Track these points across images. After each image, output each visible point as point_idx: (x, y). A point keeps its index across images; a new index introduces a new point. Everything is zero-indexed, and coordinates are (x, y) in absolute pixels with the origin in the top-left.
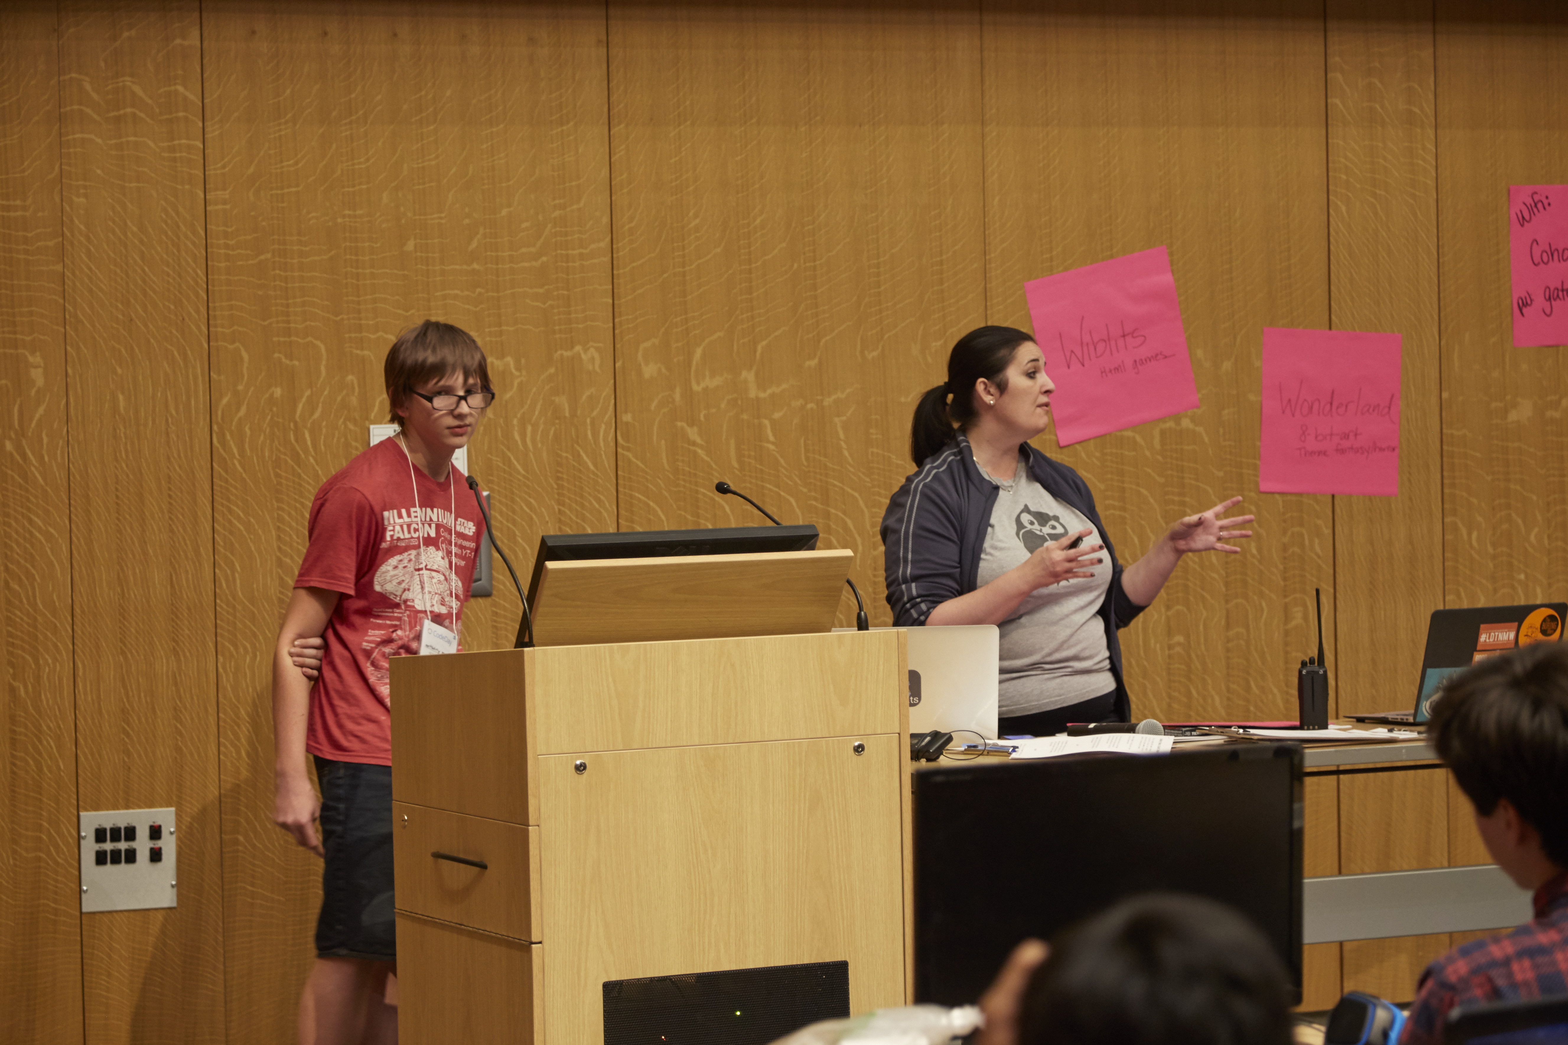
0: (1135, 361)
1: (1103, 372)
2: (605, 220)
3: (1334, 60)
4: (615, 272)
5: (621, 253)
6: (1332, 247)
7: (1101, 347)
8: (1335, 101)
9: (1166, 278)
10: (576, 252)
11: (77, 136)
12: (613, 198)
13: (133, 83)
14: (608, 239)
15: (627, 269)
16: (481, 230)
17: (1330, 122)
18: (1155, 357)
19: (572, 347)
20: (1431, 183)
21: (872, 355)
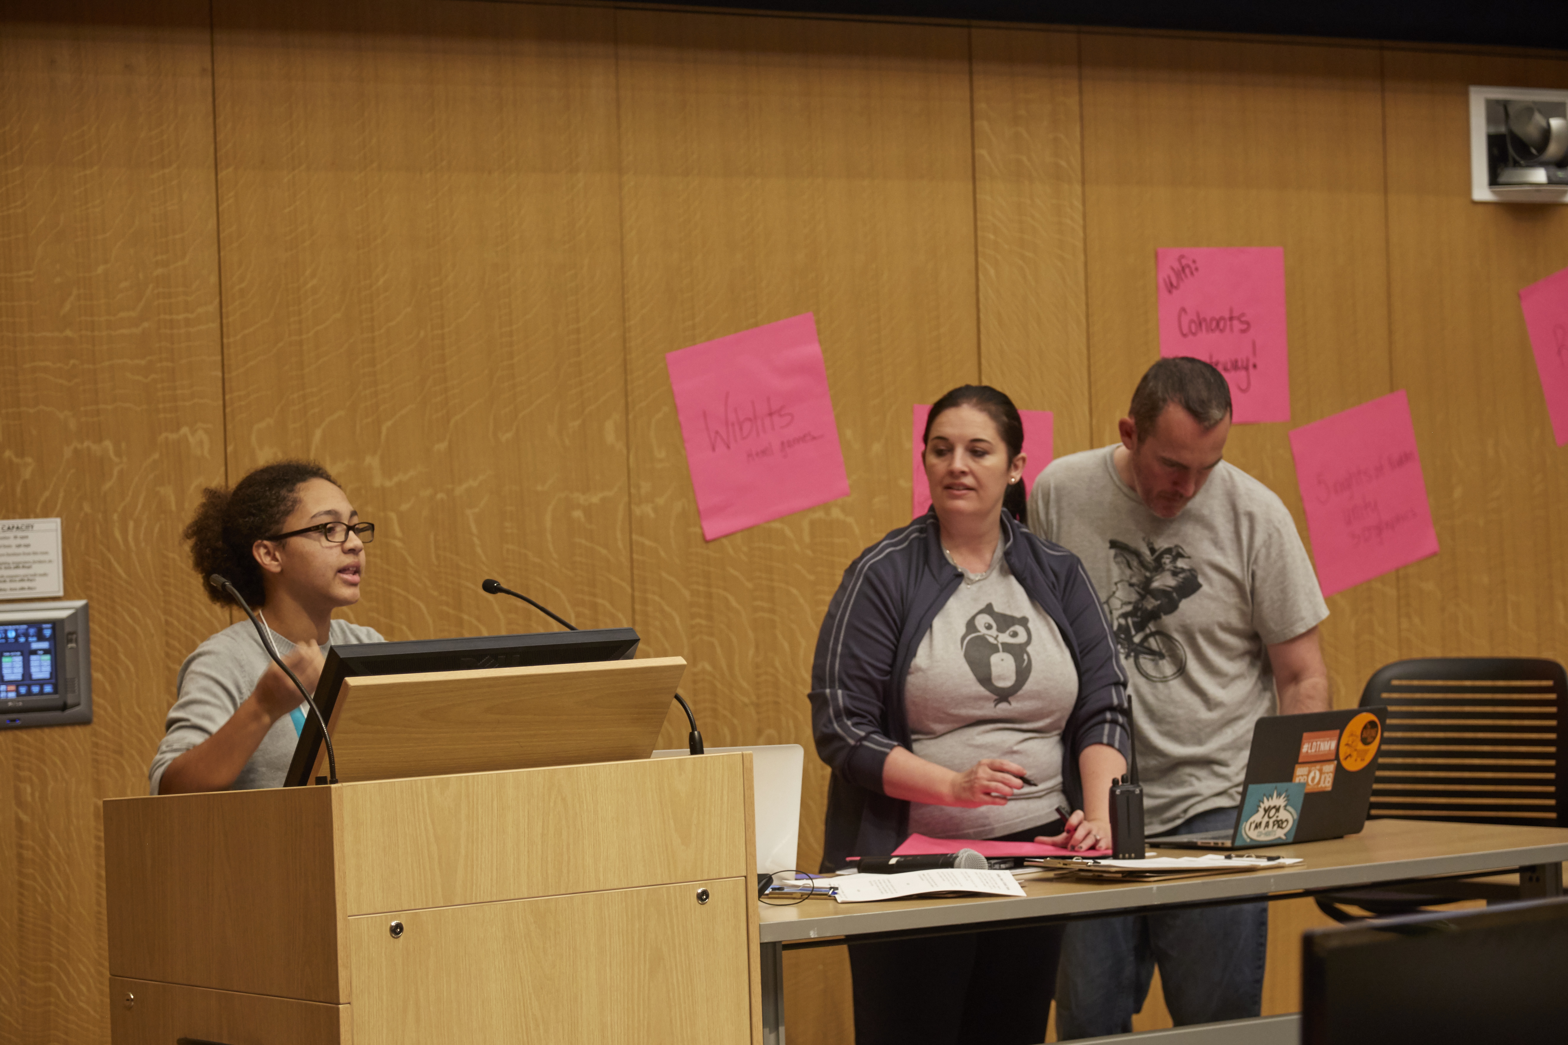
0: (783, 443)
1: (750, 455)
2: (214, 279)
3: (981, 106)
4: (225, 341)
5: (231, 319)
6: (982, 316)
7: (747, 426)
8: (981, 152)
9: (813, 349)
10: (181, 317)
12: (222, 254)
14: (217, 301)
15: (239, 337)
16: (75, 292)
17: (977, 175)
18: (802, 439)
19: (178, 429)
20: (1080, 245)
21: (506, 437)
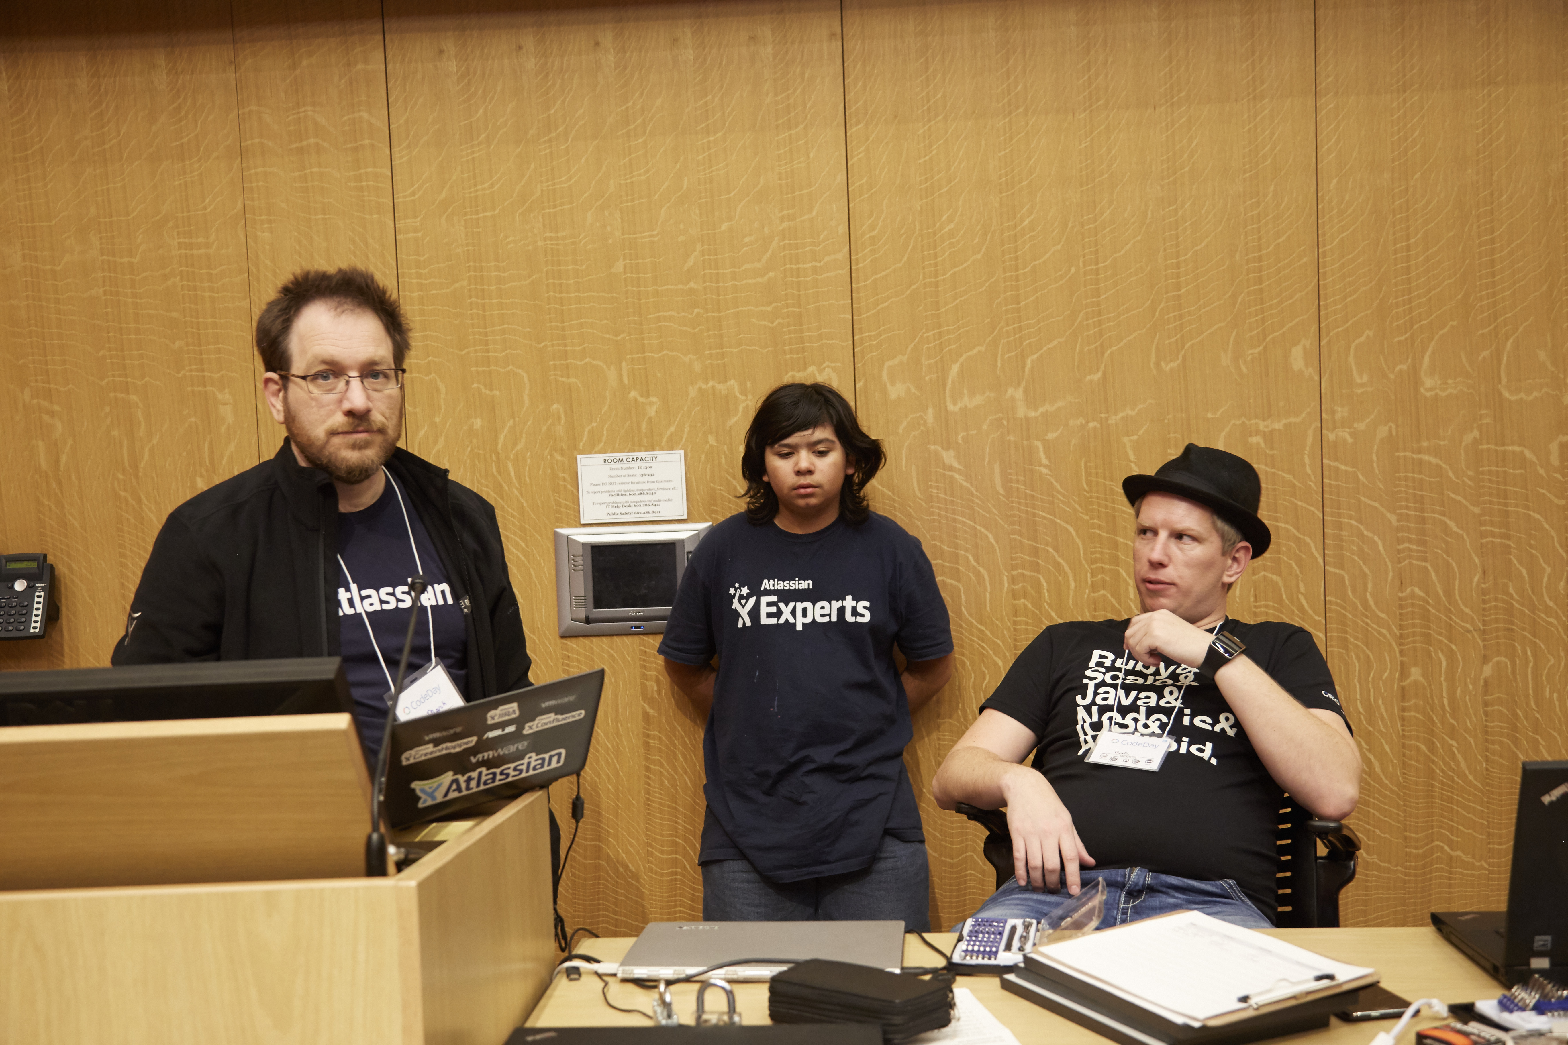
2: (843, 229)
4: (854, 285)
5: (860, 265)
10: (809, 265)
11: (260, 170)
12: (851, 205)
13: (315, 111)
14: (846, 249)
15: (869, 281)
16: (699, 247)
19: (805, 368)
21: (1170, 366)
